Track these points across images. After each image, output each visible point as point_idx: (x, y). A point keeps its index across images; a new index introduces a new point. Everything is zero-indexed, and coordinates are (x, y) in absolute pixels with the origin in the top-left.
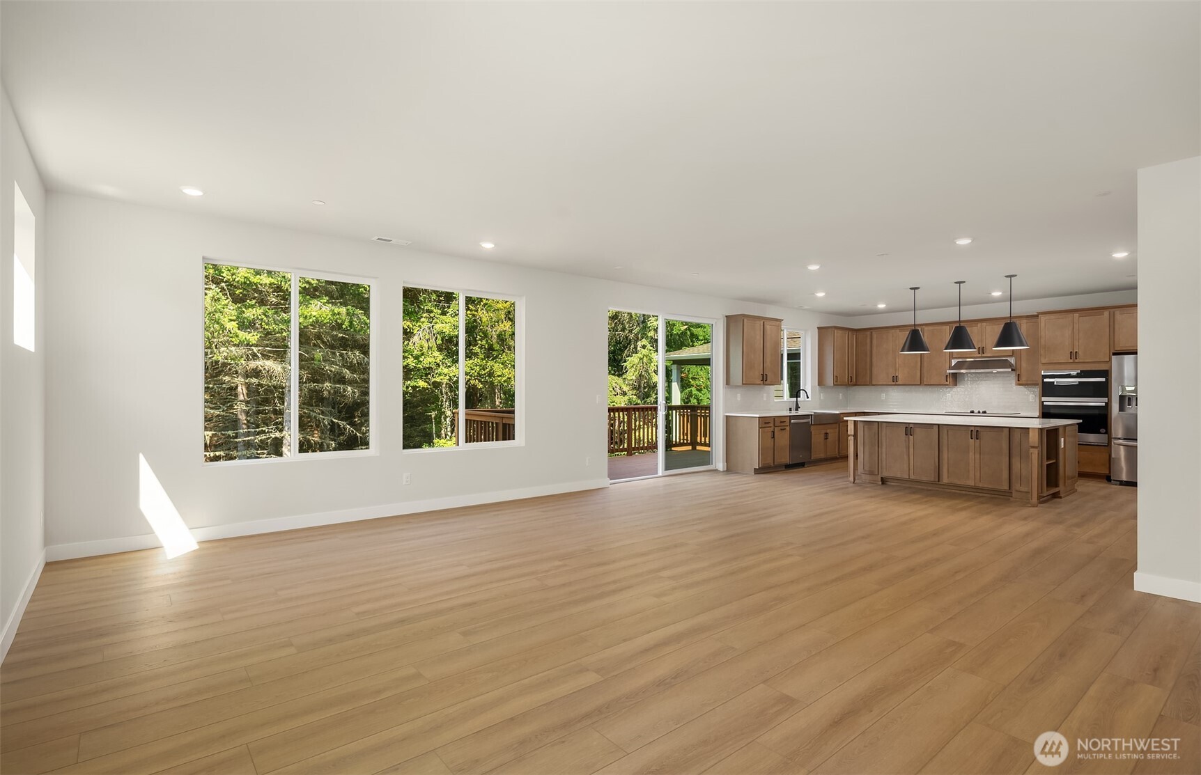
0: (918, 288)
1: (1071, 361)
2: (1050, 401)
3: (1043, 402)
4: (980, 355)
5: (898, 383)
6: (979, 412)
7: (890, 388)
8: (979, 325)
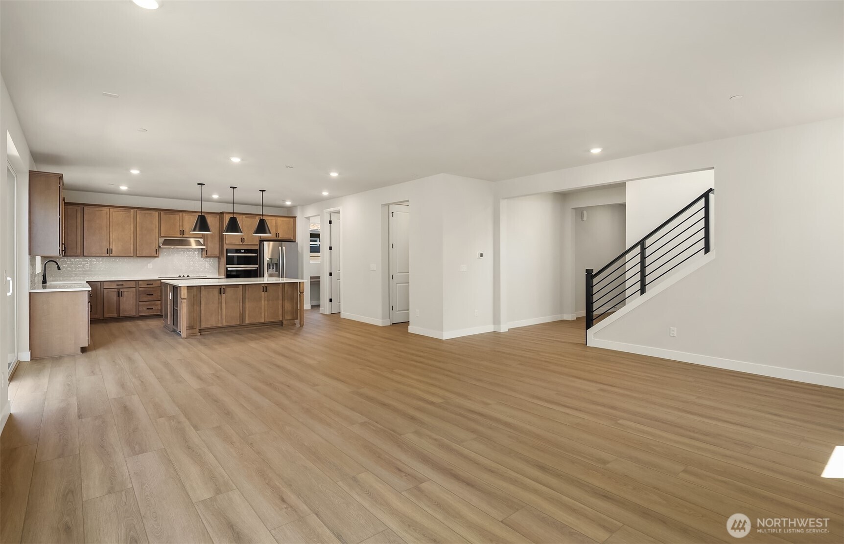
0: (204, 184)
1: (241, 243)
2: (231, 268)
3: (227, 268)
4: (181, 236)
5: (112, 255)
6: (184, 276)
7: (104, 259)
8: (181, 214)
